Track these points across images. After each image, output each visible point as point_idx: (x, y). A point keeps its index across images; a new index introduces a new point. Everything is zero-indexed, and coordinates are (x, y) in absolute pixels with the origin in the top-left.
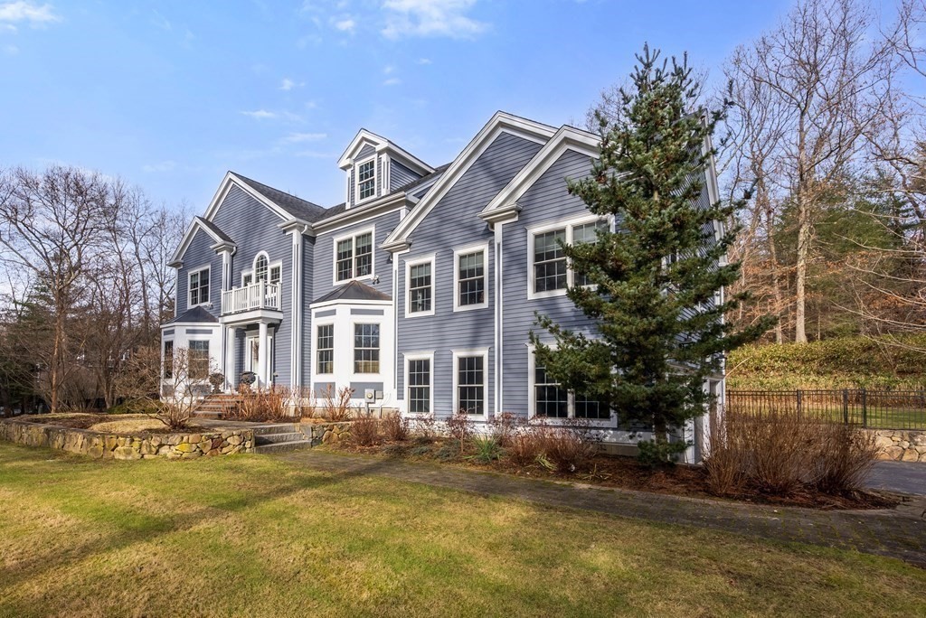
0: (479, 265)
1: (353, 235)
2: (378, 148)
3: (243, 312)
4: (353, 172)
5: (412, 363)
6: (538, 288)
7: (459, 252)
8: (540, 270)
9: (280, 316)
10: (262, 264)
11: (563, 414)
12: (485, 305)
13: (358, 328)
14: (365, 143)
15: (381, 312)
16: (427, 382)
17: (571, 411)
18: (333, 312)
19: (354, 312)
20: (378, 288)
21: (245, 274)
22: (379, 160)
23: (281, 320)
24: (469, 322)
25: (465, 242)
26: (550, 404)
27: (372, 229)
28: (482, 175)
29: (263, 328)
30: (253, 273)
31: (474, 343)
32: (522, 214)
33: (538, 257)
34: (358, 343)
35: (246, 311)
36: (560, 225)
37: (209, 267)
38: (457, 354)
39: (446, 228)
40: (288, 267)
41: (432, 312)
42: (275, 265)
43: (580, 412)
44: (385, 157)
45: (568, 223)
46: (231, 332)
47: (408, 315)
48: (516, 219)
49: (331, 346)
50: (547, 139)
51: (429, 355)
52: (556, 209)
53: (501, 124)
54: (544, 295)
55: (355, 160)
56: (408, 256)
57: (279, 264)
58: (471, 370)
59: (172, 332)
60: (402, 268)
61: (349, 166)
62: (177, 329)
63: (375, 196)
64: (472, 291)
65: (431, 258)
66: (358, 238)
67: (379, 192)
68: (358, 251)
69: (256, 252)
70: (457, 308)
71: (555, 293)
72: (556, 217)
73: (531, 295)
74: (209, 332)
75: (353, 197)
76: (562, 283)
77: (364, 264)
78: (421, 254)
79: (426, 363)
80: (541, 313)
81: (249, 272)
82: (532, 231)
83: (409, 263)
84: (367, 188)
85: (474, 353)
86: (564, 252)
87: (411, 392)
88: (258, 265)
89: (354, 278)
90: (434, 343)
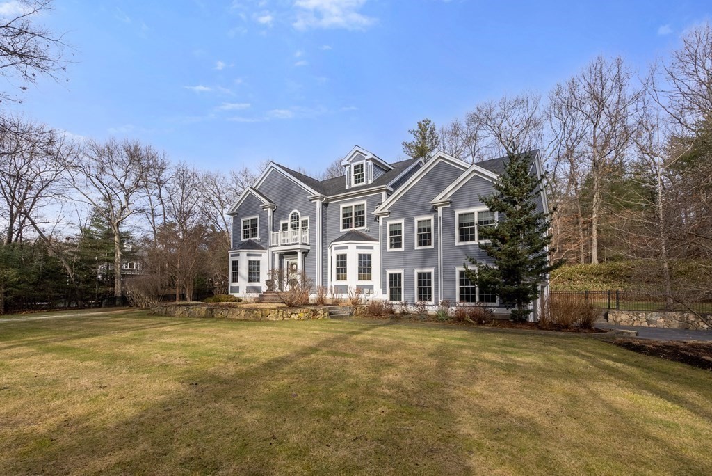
0: (429, 226)
1: (353, 204)
2: (366, 158)
3: (286, 245)
4: (350, 168)
5: (391, 275)
6: (461, 239)
7: (417, 219)
8: (461, 232)
9: (309, 248)
10: (295, 217)
11: (473, 300)
12: (432, 247)
13: (360, 256)
14: (357, 153)
15: (372, 248)
16: (400, 285)
17: (477, 299)
18: (347, 248)
19: (358, 247)
20: (368, 234)
21: (282, 222)
22: (367, 164)
23: (309, 250)
24: (420, 255)
25: (419, 215)
26: (467, 295)
27: (365, 202)
28: (427, 181)
29: (300, 254)
30: (289, 222)
31: (423, 265)
32: (451, 204)
33: (461, 225)
34: (360, 264)
35: (289, 245)
36: (471, 210)
37: (257, 217)
38: (417, 271)
39: (407, 207)
40: (313, 220)
41: (402, 249)
42: (304, 219)
43: (481, 299)
44: (370, 163)
45: (476, 210)
46: (277, 256)
47: (389, 250)
48: (449, 206)
49: (345, 265)
50: (467, 169)
51: (401, 271)
52: (467, 203)
53: (440, 157)
54: (462, 244)
55: (351, 162)
56: (388, 219)
57: (307, 218)
58: (424, 279)
59: (238, 255)
60: (385, 225)
61: (348, 165)
62: (241, 253)
63: (364, 183)
64: (425, 239)
65: (402, 221)
66: (355, 206)
67: (367, 181)
68: (356, 214)
69: (291, 210)
70: (417, 247)
71: (469, 243)
72: (470, 206)
73: (457, 243)
74: (261, 255)
75: (351, 183)
76: (473, 239)
77: (360, 221)
78: (396, 218)
79: (400, 275)
80: (460, 252)
81: (286, 222)
82: (457, 212)
83: (389, 223)
84: (359, 178)
85: (426, 270)
86: (472, 224)
87: (391, 290)
88: (292, 218)
89: (353, 228)
90: (404, 265)
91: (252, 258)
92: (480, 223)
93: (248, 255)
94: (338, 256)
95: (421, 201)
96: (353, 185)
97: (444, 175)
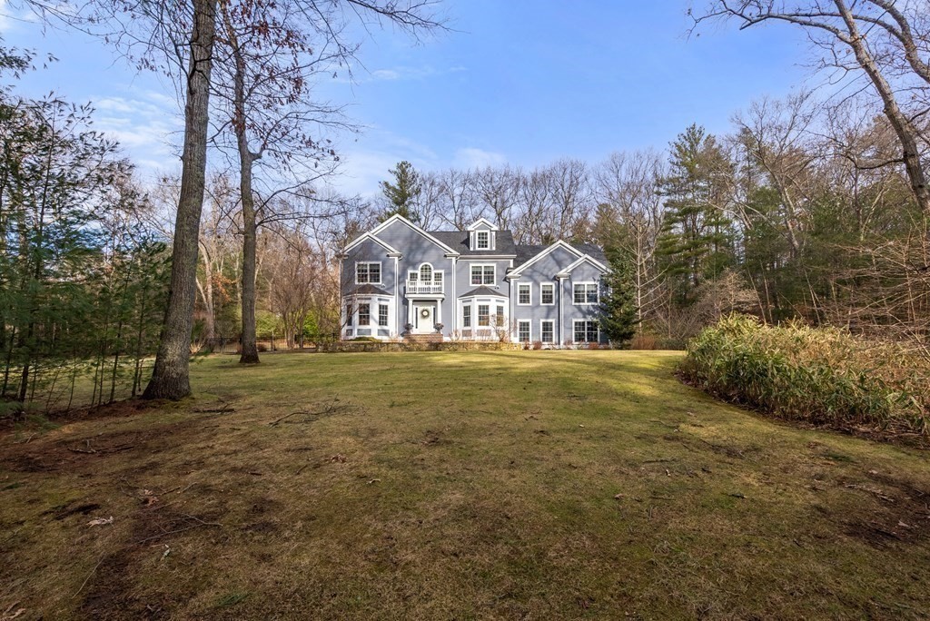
0: (550, 290)
1: (483, 265)
2: (491, 229)
3: (426, 294)
4: (475, 234)
5: (521, 323)
6: (575, 302)
7: (542, 284)
8: (576, 296)
9: (444, 297)
10: (427, 269)
11: (584, 341)
12: (553, 304)
14: (482, 223)
15: (503, 301)
16: (528, 330)
17: (586, 340)
18: (489, 300)
19: (498, 301)
20: (497, 290)
21: (410, 271)
22: (491, 234)
24: (545, 309)
25: (544, 281)
27: (494, 265)
28: (550, 258)
29: (439, 302)
30: (419, 273)
31: (547, 317)
32: (570, 279)
33: (576, 292)
35: (429, 294)
36: (583, 283)
37: (380, 263)
38: (542, 321)
39: (535, 274)
40: (448, 274)
41: (531, 304)
42: (438, 271)
43: (588, 340)
44: (495, 234)
45: (586, 283)
46: (411, 302)
47: (519, 304)
51: (529, 320)
52: (580, 278)
54: (577, 304)
55: (476, 229)
56: (519, 281)
57: (442, 271)
58: (547, 327)
60: (516, 286)
61: (473, 231)
63: (488, 249)
64: (547, 299)
65: (530, 284)
66: (485, 267)
67: (491, 247)
68: (485, 273)
69: (421, 262)
70: (542, 304)
71: (581, 304)
72: (582, 280)
73: (573, 304)
74: (388, 300)
75: (475, 245)
76: (583, 301)
77: (489, 279)
78: (525, 281)
79: (528, 324)
80: (576, 309)
81: (416, 272)
82: (574, 283)
83: (519, 284)
84: (483, 244)
85: (549, 321)
86: (584, 291)
87: (521, 334)
88: (422, 269)
89: (483, 284)
90: (533, 317)
91: (383, 303)
92: (588, 292)
93: (380, 300)
94: (480, 307)
95: (545, 272)
96: (477, 249)
97: (562, 256)
